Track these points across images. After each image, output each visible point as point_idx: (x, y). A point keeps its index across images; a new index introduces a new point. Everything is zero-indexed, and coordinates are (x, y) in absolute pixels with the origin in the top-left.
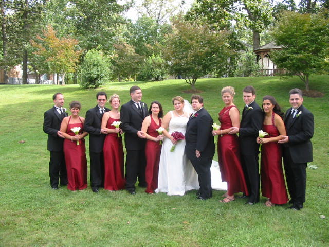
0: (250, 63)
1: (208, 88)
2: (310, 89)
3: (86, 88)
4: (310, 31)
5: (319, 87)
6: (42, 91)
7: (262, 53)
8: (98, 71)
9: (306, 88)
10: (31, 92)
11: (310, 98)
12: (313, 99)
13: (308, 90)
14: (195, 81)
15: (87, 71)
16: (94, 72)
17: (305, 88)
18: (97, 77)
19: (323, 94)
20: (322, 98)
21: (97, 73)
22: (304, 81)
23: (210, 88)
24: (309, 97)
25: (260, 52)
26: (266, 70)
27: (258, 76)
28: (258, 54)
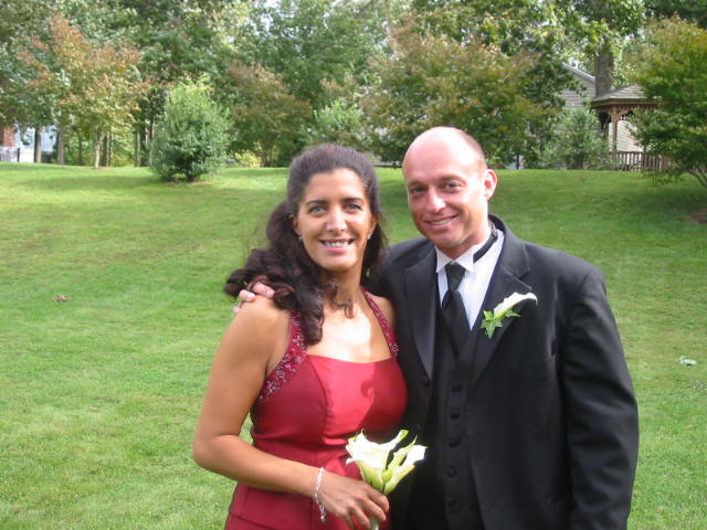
0: (583, 136)
3: (167, 179)
6: (53, 181)
7: (615, 109)
8: (200, 139)
10: (22, 183)
15: (172, 136)
16: (190, 140)
18: (197, 153)
21: (197, 142)
25: (611, 106)
26: (623, 153)
27: (601, 169)
28: (604, 112)
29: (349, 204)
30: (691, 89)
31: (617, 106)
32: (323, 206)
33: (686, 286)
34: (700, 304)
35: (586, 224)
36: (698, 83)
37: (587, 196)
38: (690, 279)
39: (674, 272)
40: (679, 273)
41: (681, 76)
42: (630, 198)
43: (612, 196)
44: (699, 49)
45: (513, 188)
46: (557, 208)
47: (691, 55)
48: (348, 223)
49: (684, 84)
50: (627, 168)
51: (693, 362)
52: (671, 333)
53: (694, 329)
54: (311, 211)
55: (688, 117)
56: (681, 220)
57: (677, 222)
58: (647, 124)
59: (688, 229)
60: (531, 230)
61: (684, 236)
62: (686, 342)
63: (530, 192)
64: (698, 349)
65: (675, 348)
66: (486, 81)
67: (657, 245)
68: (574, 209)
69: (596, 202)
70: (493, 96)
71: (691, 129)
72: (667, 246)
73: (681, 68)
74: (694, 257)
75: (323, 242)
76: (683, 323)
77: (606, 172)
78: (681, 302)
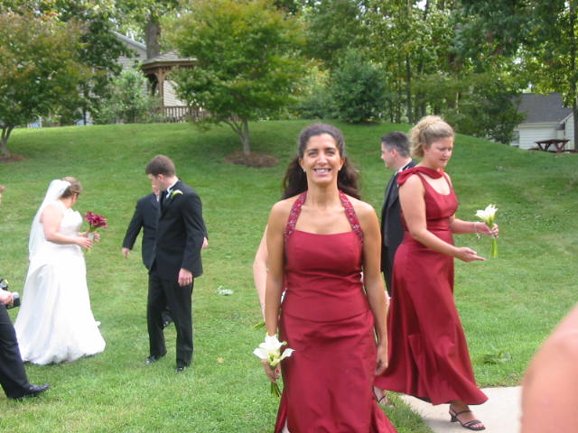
0: (133, 94)
1: (36, 150)
2: (251, 150)
4: (246, 33)
5: (271, 146)
7: (160, 71)
9: (245, 148)
11: (251, 169)
12: (256, 170)
13: (247, 153)
14: (9, 133)
17: (242, 149)
19: (277, 161)
20: (275, 169)
22: (240, 134)
23: (43, 151)
24: (249, 166)
25: (157, 68)
26: (169, 108)
27: (150, 122)
28: (152, 73)
29: (328, 151)
30: (221, 49)
31: (163, 68)
32: (315, 152)
33: (224, 220)
34: (236, 236)
35: (136, 171)
36: (227, 44)
37: (137, 146)
38: (227, 214)
39: (214, 208)
40: (217, 209)
41: (213, 39)
42: (175, 146)
43: (159, 145)
44: (225, 15)
45: (72, 143)
46: (111, 158)
47: (219, 20)
48: (328, 160)
49: (215, 45)
50: (174, 120)
51: (230, 292)
52: (212, 265)
53: (231, 259)
54: (310, 155)
55: (219, 73)
56: (218, 162)
57: (216, 164)
58: (185, 80)
59: (224, 170)
60: (88, 179)
61: (222, 176)
62: (224, 272)
63: (87, 145)
64: (235, 278)
65: (214, 279)
66: (40, 48)
67: (199, 186)
68: (125, 158)
69: (145, 151)
70: (47, 62)
71: (223, 83)
72: (207, 186)
73: (212, 32)
74: (230, 193)
75: (315, 170)
76: (222, 255)
77: (155, 124)
78: (219, 235)
